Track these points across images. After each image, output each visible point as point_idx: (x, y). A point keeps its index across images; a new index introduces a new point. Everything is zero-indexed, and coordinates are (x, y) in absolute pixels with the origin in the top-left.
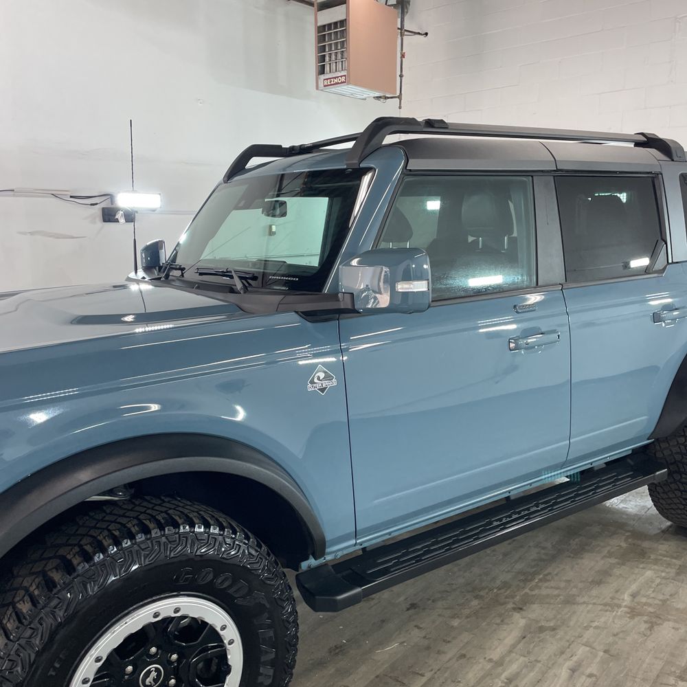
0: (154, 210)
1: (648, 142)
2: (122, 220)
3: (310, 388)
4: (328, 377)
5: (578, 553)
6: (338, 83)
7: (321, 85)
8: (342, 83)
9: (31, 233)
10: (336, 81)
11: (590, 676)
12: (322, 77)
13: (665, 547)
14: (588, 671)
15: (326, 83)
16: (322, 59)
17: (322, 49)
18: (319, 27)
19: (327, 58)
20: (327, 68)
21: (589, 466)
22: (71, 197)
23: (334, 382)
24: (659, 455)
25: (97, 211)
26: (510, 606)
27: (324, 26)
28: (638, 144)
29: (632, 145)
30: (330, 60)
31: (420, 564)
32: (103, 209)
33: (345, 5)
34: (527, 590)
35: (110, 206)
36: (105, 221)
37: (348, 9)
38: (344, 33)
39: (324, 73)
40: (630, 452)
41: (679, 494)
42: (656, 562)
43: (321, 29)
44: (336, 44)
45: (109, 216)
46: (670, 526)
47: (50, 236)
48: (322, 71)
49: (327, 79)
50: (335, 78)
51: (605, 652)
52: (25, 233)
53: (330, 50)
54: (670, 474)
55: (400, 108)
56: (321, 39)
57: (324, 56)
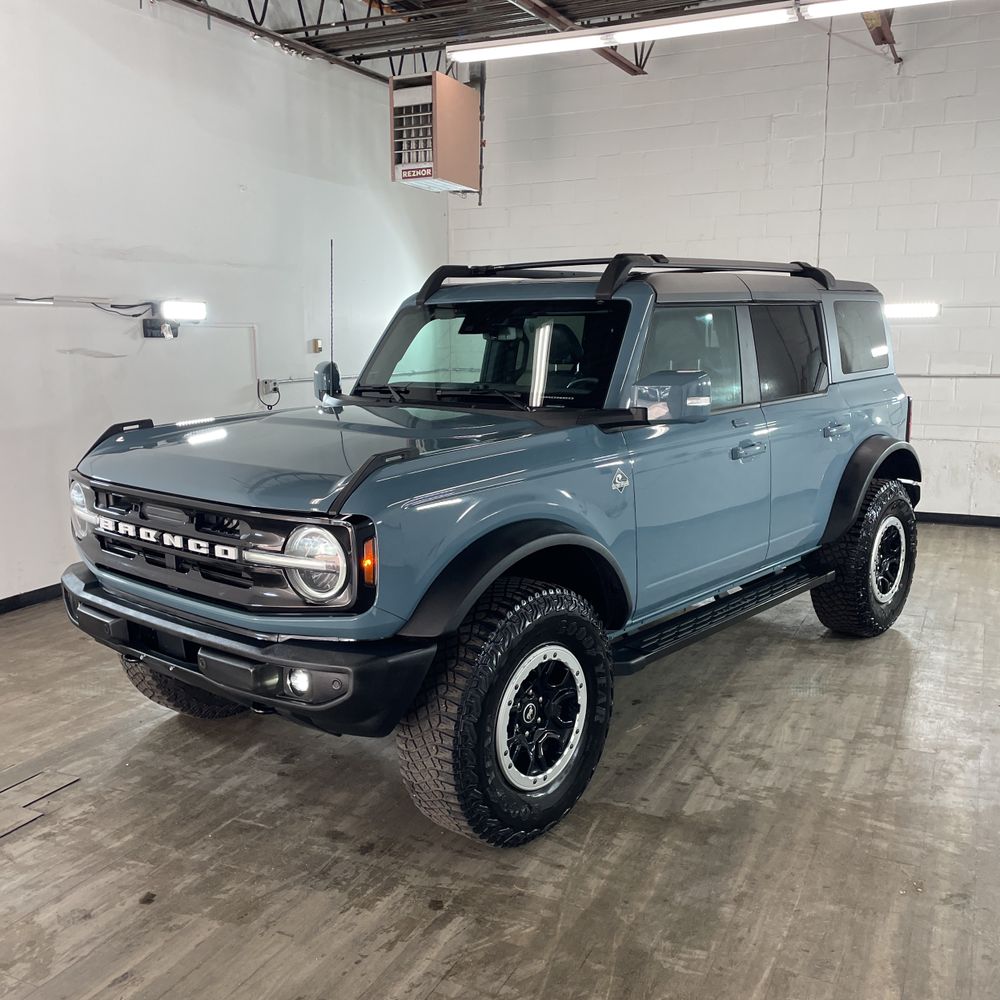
0: (197, 323)
1: (804, 271)
2: (169, 335)
3: (614, 487)
4: (624, 479)
5: (758, 656)
6: (421, 176)
7: (399, 175)
8: (426, 176)
9: (71, 352)
10: (419, 173)
11: (807, 729)
12: (400, 168)
13: (828, 647)
14: (805, 726)
15: (405, 175)
16: (399, 146)
17: (399, 135)
18: (395, 109)
19: (405, 146)
20: (405, 158)
21: (771, 571)
22: (112, 306)
23: (627, 483)
24: (823, 561)
25: (138, 323)
26: (719, 695)
27: (402, 108)
28: (794, 274)
29: (789, 274)
30: (409, 148)
31: (677, 641)
32: (145, 321)
33: (429, 87)
34: (727, 684)
35: (151, 317)
36: (146, 336)
37: (434, 92)
38: (428, 120)
39: (401, 162)
40: (800, 559)
41: (840, 595)
42: (826, 657)
43: (398, 111)
44: (417, 131)
45: (152, 328)
46: (827, 633)
47: (90, 355)
48: (399, 160)
49: (407, 171)
50: (418, 170)
51: (812, 714)
52: (64, 352)
53: (409, 136)
54: (837, 575)
55: (480, 204)
56: (398, 123)
57: (402, 143)
